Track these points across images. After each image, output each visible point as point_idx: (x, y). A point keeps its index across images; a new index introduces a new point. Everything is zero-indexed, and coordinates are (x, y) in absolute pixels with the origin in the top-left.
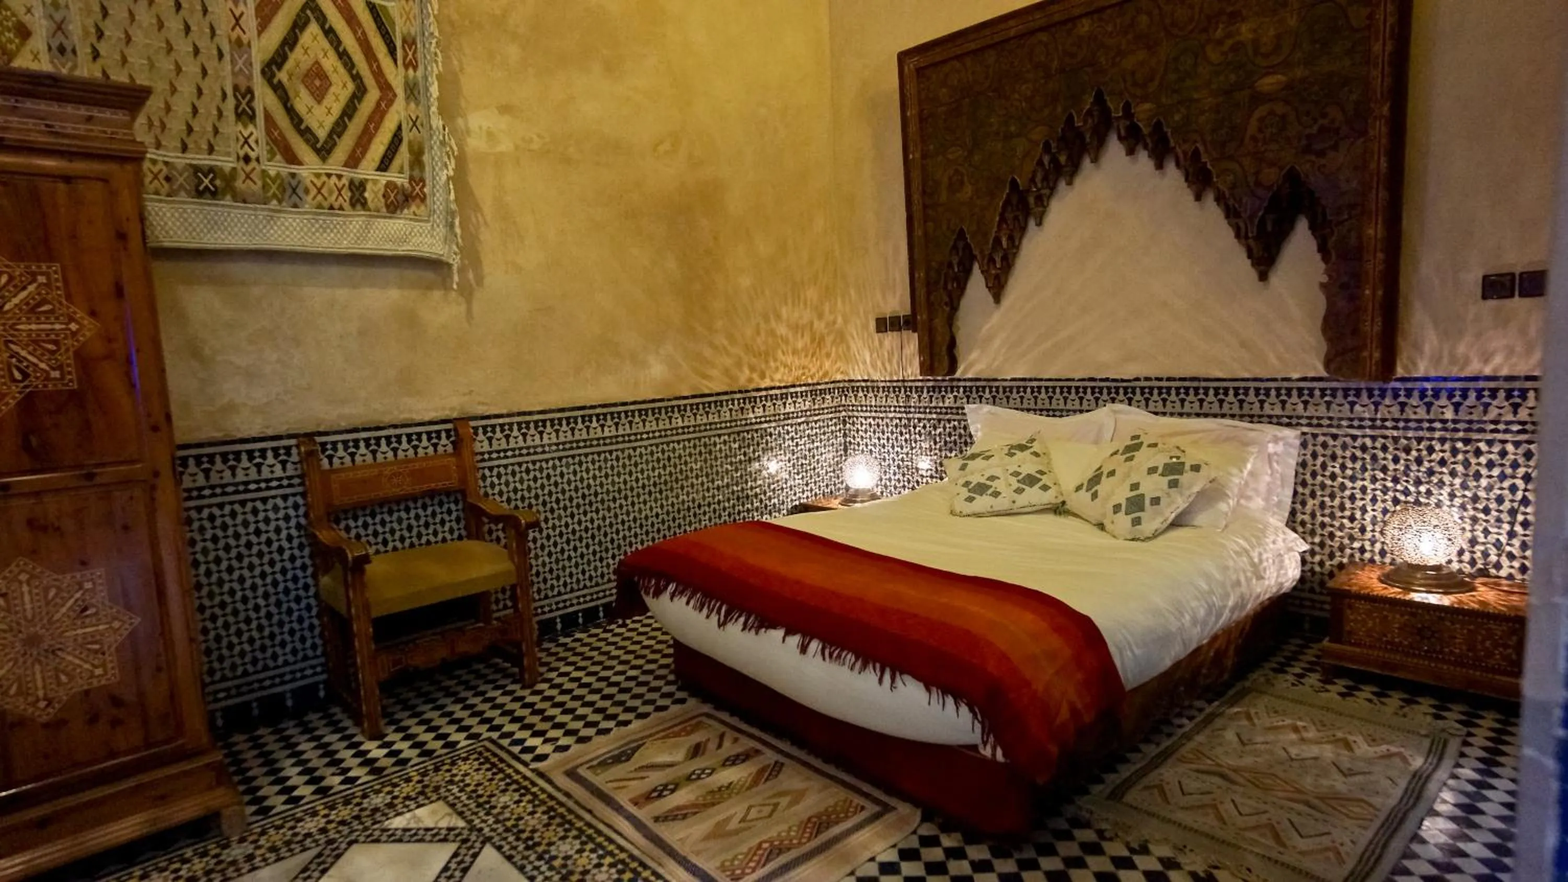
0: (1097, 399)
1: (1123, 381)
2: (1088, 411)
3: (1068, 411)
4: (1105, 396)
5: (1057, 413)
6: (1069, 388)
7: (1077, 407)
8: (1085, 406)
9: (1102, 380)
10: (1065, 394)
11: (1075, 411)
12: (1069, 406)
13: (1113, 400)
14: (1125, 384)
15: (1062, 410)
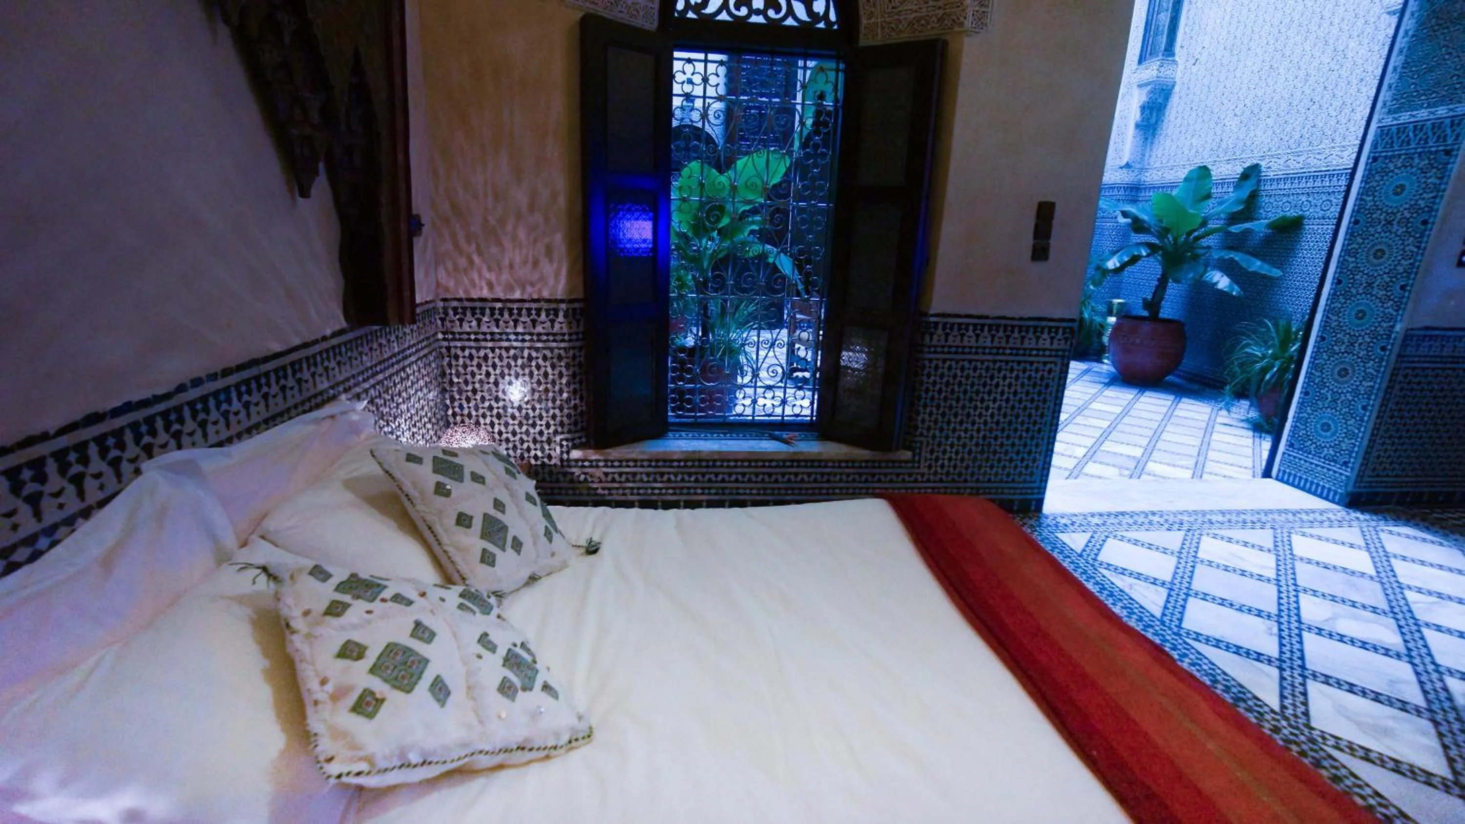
0: (115, 464)
1: (158, 399)
2: (102, 504)
3: (51, 531)
4: (132, 450)
5: (22, 554)
6: (38, 465)
7: (73, 505)
8: (93, 494)
9: (116, 412)
10: (30, 488)
11: (70, 522)
12: (51, 515)
13: (149, 452)
14: (161, 407)
15: (31, 540)
